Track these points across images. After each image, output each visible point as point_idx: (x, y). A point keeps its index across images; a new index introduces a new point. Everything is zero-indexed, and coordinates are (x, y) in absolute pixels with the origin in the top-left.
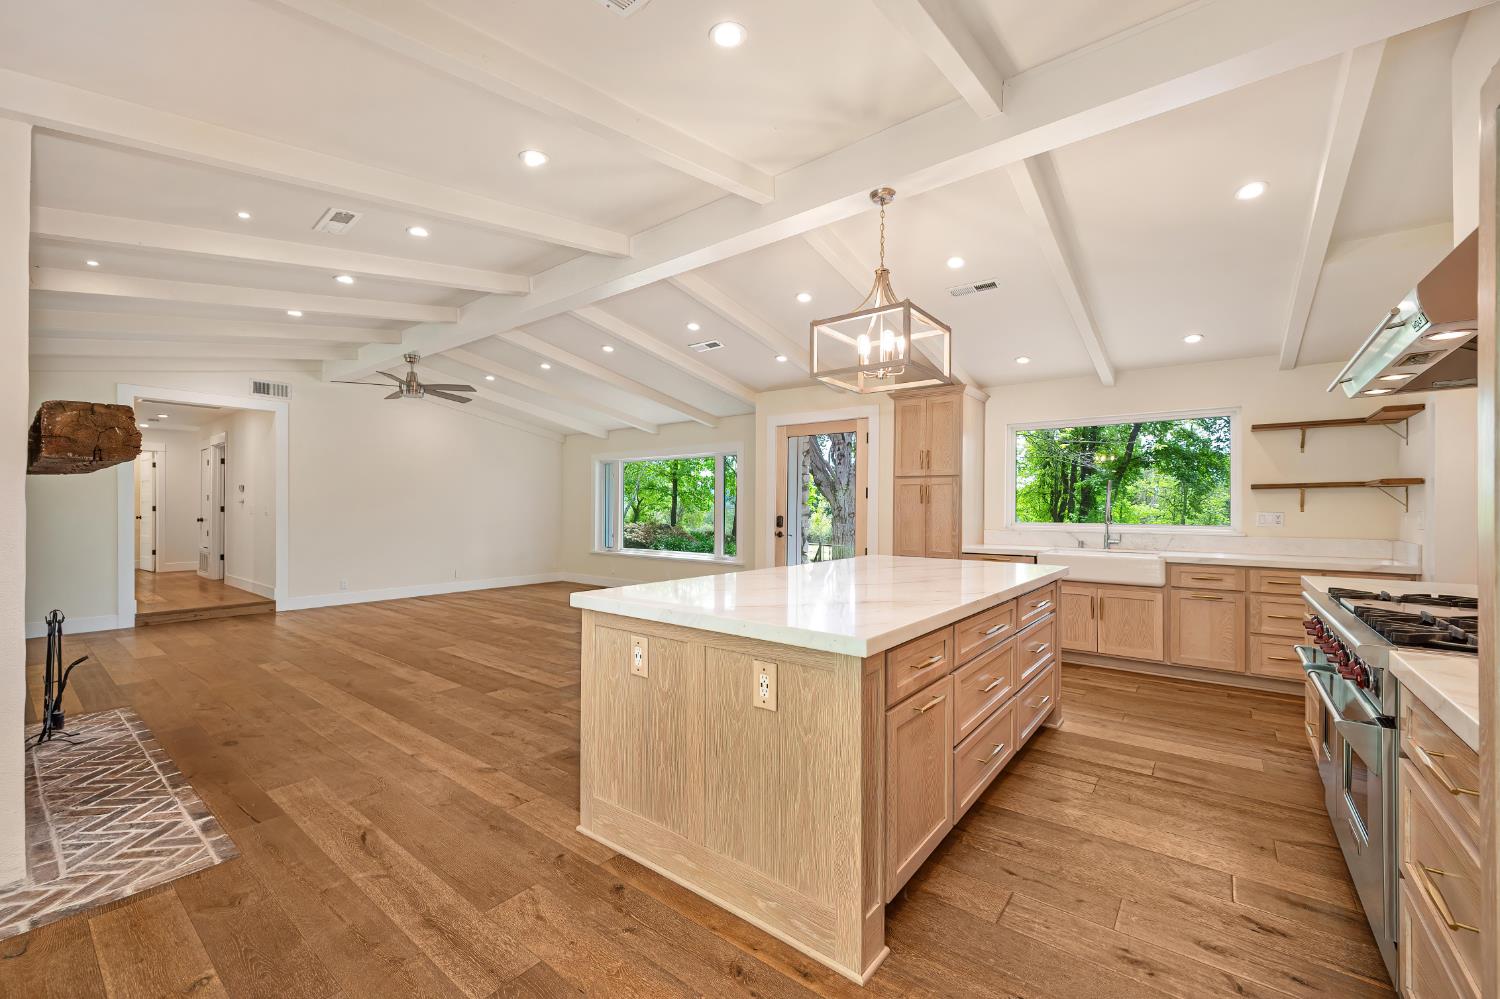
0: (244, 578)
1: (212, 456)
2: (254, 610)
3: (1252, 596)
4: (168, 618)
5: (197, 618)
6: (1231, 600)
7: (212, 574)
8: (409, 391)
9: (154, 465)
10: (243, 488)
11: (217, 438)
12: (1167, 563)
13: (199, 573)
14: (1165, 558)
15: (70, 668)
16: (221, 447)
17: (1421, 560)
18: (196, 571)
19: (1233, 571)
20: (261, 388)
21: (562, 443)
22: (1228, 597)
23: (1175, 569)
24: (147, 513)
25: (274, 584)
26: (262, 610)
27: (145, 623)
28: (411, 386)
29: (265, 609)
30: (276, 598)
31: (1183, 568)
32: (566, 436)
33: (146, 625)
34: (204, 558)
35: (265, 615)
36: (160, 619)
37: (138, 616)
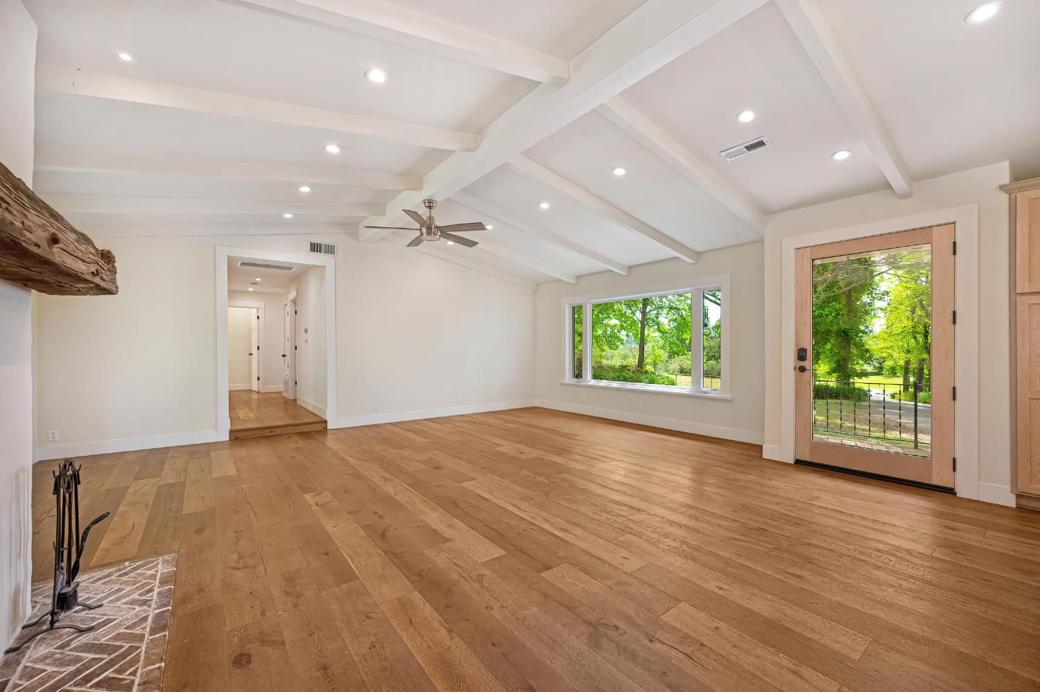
0: (308, 401)
1: (289, 308)
2: (312, 428)
4: (251, 433)
5: (273, 434)
7: (289, 395)
8: (429, 233)
9: (258, 318)
10: (306, 331)
11: (293, 294)
13: (284, 394)
15: (88, 529)
16: (294, 302)
18: (281, 392)
20: (315, 248)
21: (535, 291)
24: (254, 351)
25: (326, 407)
26: (315, 429)
27: (237, 437)
28: (429, 228)
29: (319, 427)
30: (328, 418)
32: (538, 285)
33: (237, 438)
34: (286, 382)
35: (318, 432)
36: (245, 434)
37: (231, 432)
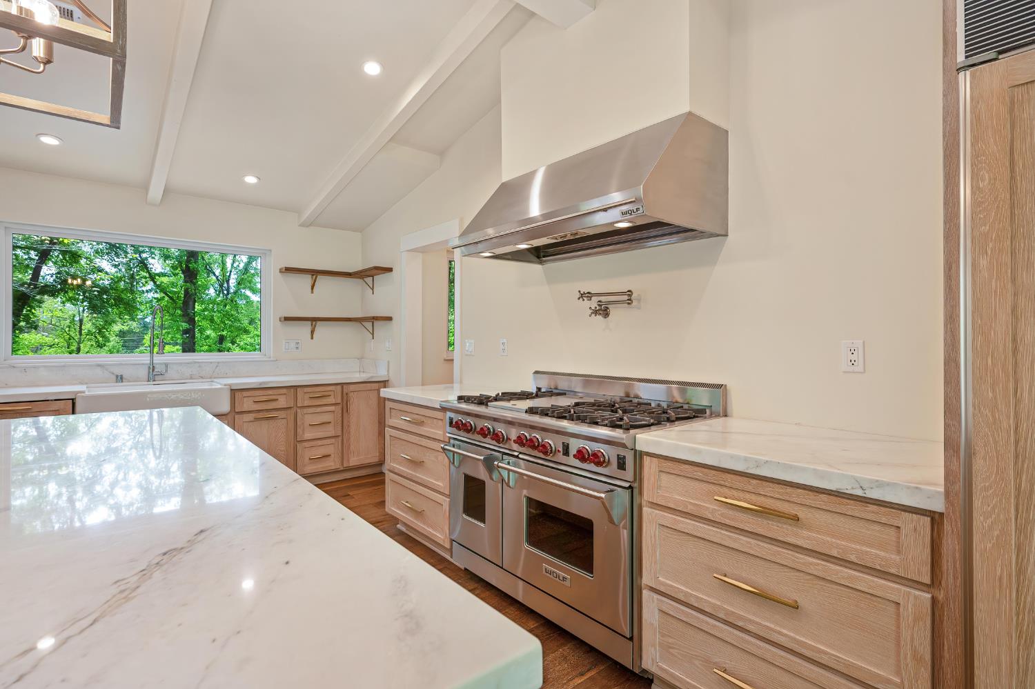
3: (299, 410)
6: (284, 416)
12: (231, 390)
14: (230, 385)
17: (388, 371)
19: (284, 391)
22: (282, 414)
23: (237, 394)
31: (245, 394)
